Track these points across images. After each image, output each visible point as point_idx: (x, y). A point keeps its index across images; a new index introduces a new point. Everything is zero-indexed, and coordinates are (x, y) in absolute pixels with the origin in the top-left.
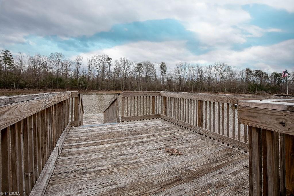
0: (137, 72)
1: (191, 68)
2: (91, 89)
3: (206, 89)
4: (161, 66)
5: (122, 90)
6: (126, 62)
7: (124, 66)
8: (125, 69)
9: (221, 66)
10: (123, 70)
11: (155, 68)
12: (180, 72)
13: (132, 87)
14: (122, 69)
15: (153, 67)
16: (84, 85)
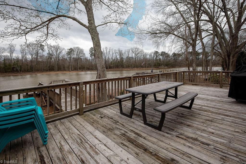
0: (68, 55)
1: (114, 52)
2: (26, 71)
3: (125, 66)
4: (91, 50)
5: (55, 71)
6: (58, 48)
7: (57, 52)
8: (58, 54)
9: (136, 50)
10: (56, 55)
11: (85, 52)
12: (105, 55)
13: (64, 68)
14: (55, 53)
15: (83, 51)
16: (19, 69)
